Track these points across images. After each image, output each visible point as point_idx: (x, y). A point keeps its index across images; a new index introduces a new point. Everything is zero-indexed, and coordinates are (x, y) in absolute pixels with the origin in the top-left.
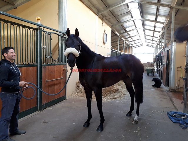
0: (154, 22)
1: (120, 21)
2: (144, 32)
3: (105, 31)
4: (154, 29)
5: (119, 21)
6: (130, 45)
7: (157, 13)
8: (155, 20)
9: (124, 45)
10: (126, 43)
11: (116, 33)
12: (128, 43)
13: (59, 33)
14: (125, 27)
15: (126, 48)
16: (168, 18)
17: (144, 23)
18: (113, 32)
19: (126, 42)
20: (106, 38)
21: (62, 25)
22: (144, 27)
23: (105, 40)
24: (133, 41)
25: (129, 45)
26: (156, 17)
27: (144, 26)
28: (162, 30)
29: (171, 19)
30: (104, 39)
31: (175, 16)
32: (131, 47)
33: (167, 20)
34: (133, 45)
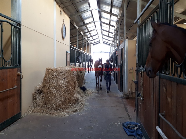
0: (109, 14)
1: (79, 11)
2: (101, 26)
3: (63, 22)
4: (110, 23)
5: (78, 9)
6: (89, 42)
7: (112, 3)
8: (110, 12)
9: (82, 42)
10: (84, 39)
11: (75, 25)
12: (87, 39)
13: (12, 22)
14: (83, 18)
15: (85, 46)
16: (121, 10)
17: (100, 15)
18: (72, 24)
19: (85, 37)
20: (65, 31)
21: (16, 10)
22: (100, 20)
23: (64, 34)
24: (91, 36)
25: (87, 42)
26: (111, 8)
27: (101, 18)
28: (116, 24)
29: (123, 11)
30: (63, 32)
31: (127, 8)
32: (90, 45)
33: (120, 12)
34: (91, 42)
